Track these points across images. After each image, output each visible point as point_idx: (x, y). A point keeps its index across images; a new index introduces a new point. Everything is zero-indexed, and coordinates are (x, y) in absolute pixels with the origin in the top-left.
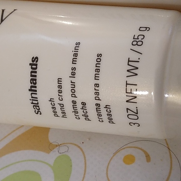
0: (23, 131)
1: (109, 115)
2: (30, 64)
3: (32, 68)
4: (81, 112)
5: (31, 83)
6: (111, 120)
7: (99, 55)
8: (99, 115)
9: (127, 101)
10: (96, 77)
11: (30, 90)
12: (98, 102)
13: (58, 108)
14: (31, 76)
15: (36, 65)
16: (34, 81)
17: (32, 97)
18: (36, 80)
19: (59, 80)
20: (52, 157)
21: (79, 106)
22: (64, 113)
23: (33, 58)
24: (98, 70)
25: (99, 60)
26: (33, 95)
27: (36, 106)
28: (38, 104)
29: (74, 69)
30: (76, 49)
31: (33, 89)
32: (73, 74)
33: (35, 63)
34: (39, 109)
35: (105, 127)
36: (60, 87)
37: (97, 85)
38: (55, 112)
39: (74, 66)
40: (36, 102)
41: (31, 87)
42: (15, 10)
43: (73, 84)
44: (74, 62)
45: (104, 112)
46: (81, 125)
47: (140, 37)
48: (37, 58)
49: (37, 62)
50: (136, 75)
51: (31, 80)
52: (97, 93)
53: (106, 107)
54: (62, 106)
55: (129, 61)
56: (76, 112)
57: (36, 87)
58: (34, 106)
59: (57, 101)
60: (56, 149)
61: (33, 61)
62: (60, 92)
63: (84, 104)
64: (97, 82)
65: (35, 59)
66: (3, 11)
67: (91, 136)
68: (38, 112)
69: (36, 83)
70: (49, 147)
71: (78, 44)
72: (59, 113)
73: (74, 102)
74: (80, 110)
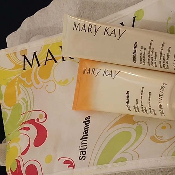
0: (123, 116)
1: (154, 112)
2: (127, 94)
4: (144, 111)
6: (155, 114)
7: (150, 93)
8: (151, 112)
9: (160, 108)
10: (149, 100)
11: (127, 102)
12: (150, 108)
14: (127, 98)
15: (129, 94)
16: (128, 99)
17: (127, 105)
19: (137, 100)
20: (135, 126)
21: (144, 109)
22: (139, 110)
24: (150, 97)
27: (129, 108)
29: (142, 96)
30: (142, 90)
31: (128, 102)
32: (142, 98)
35: (153, 116)
36: (137, 102)
37: (149, 102)
38: (136, 110)
40: (129, 106)
41: (127, 101)
42: (119, 72)
43: (141, 101)
44: (142, 94)
45: (152, 111)
46: (145, 115)
47: (163, 87)
50: (162, 100)
52: (150, 105)
53: (153, 109)
54: (138, 108)
55: (159, 95)
56: (143, 111)
59: (136, 107)
60: (136, 123)
62: (137, 104)
63: (145, 108)
65: (128, 92)
66: (115, 71)
67: (150, 119)
68: (130, 110)
70: (134, 123)
71: (143, 88)
72: (137, 110)
73: (142, 107)
74: (144, 110)
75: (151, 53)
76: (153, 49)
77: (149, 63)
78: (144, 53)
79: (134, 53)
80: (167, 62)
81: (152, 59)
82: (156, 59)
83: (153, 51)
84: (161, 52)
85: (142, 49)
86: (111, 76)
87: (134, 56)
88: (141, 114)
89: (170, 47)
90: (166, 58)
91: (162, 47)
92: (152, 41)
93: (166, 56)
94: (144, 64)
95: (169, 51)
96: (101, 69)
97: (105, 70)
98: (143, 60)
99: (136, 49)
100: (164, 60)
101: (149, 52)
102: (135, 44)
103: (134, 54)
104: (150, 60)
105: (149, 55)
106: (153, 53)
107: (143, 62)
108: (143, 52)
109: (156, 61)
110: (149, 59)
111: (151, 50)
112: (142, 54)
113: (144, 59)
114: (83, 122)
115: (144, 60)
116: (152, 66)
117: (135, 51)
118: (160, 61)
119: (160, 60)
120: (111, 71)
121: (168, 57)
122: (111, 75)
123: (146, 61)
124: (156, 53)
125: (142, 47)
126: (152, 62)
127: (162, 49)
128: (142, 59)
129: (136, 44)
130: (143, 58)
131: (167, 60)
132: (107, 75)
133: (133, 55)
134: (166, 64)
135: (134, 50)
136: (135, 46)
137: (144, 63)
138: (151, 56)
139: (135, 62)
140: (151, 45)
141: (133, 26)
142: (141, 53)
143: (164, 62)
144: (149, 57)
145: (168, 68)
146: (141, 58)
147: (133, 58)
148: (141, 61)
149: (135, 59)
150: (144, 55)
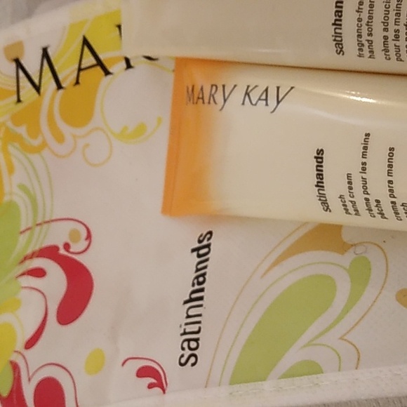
0: (309, 227)
3: (318, 162)
4: (375, 211)
5: (317, 178)
7: (392, 149)
8: (397, 213)
10: (389, 174)
11: (316, 186)
12: (393, 200)
13: (349, 205)
14: (317, 170)
15: (322, 158)
16: (320, 176)
17: (320, 194)
18: (322, 175)
19: (349, 176)
20: (349, 257)
21: (373, 204)
22: (356, 210)
23: (318, 150)
24: (390, 166)
25: (391, 155)
26: (321, 192)
27: (325, 203)
28: (326, 200)
29: (364, 164)
30: (366, 141)
31: (320, 185)
32: (364, 169)
33: (320, 156)
34: (328, 206)
36: (350, 183)
37: (390, 182)
38: (347, 210)
39: (364, 160)
40: (324, 199)
41: (318, 182)
42: (292, 88)
43: (364, 179)
44: (364, 156)
46: (378, 222)
48: (322, 150)
49: (322, 154)
51: (318, 174)
52: (391, 191)
53: (402, 205)
54: (354, 203)
56: (370, 210)
57: (323, 183)
58: (322, 203)
59: (347, 198)
60: (351, 250)
61: (318, 154)
62: (350, 188)
63: (378, 201)
64: (390, 178)
65: (320, 152)
66: (278, 88)
67: (394, 234)
68: (327, 209)
69: (322, 179)
70: (343, 248)
71: (368, 135)
72: (351, 210)
73: (367, 200)
74: (375, 208)
75: (392, 16)
76: (400, 0)
77: (386, 50)
78: (370, 18)
79: (336, 20)
81: (397, 37)
83: (398, 8)
85: (361, 3)
86: (267, 105)
87: (337, 31)
88: (365, 220)
94: (370, 57)
96: (235, 86)
97: (248, 87)
98: (366, 44)
99: (341, 7)
101: (387, 12)
103: (337, 24)
104: (389, 40)
105: (385, 23)
106: (398, 14)
107: (366, 49)
108: (365, 16)
110: (386, 38)
111: (393, 3)
112: (364, 22)
113: (369, 38)
114: (193, 250)
115: (370, 42)
116: (399, 59)
117: (339, 13)
120: (266, 90)
122: (266, 100)
126: (397, 47)
128: (363, 40)
130: (365, 37)
132: (254, 103)
133: (334, 27)
135: (336, 11)
137: (371, 52)
138: (392, 27)
139: (340, 49)
142: (360, 20)
144: (386, 30)
146: (359, 36)
147: (334, 38)
148: (361, 45)
149: (341, 41)
150: (368, 25)
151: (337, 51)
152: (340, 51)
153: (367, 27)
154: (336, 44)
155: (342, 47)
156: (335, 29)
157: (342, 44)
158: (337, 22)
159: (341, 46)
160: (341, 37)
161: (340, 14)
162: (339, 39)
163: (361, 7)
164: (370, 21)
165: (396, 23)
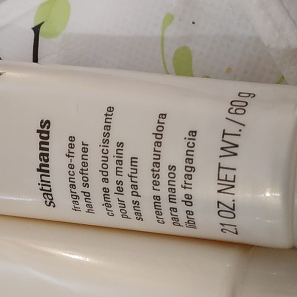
76: (120, 144)
77: (108, 205)
78: (85, 164)
79: (41, 165)
80: (188, 200)
81: (120, 190)
82: (135, 186)
83: (119, 154)
84: (157, 155)
85: (71, 146)
87: (44, 178)
89: (193, 133)
90: (180, 180)
91: (159, 134)
92: (111, 109)
93: (180, 173)
94: (88, 211)
95: (191, 148)
98: (82, 196)
100: (172, 190)
101: (105, 159)
102: (42, 127)
103: (43, 169)
104: (111, 193)
105: (104, 172)
106: (120, 162)
107: (82, 203)
108: (77, 162)
109: (136, 199)
110: (106, 190)
111: (112, 148)
112: (77, 169)
113: (86, 190)
115: (87, 195)
116: (125, 215)
117: (44, 156)
118: (157, 198)
119: (157, 193)
121: (188, 176)
123: (97, 199)
124: (133, 160)
125: (72, 139)
127: (158, 144)
128: (78, 191)
129: (45, 129)
130: (79, 188)
131: (188, 191)
133: (40, 173)
134: (182, 208)
135: (41, 154)
136: (41, 137)
137: (89, 206)
138: (113, 177)
139: (51, 203)
140: (107, 127)
141: (35, 60)
142: (71, 166)
143: (171, 199)
144: (105, 180)
145: (191, 224)
146: (73, 186)
147: (40, 187)
148: (75, 197)
149: (50, 191)
150: (82, 174)
151: (46, 202)
152: (50, 203)
153: (81, 176)
154: (44, 194)
155: (52, 199)
156: (41, 176)
157: (51, 195)
158: (43, 168)
159: (50, 197)
160: (50, 186)
161: (46, 158)
162: (48, 188)
163: (71, 150)
164: (84, 168)
165: (118, 172)
